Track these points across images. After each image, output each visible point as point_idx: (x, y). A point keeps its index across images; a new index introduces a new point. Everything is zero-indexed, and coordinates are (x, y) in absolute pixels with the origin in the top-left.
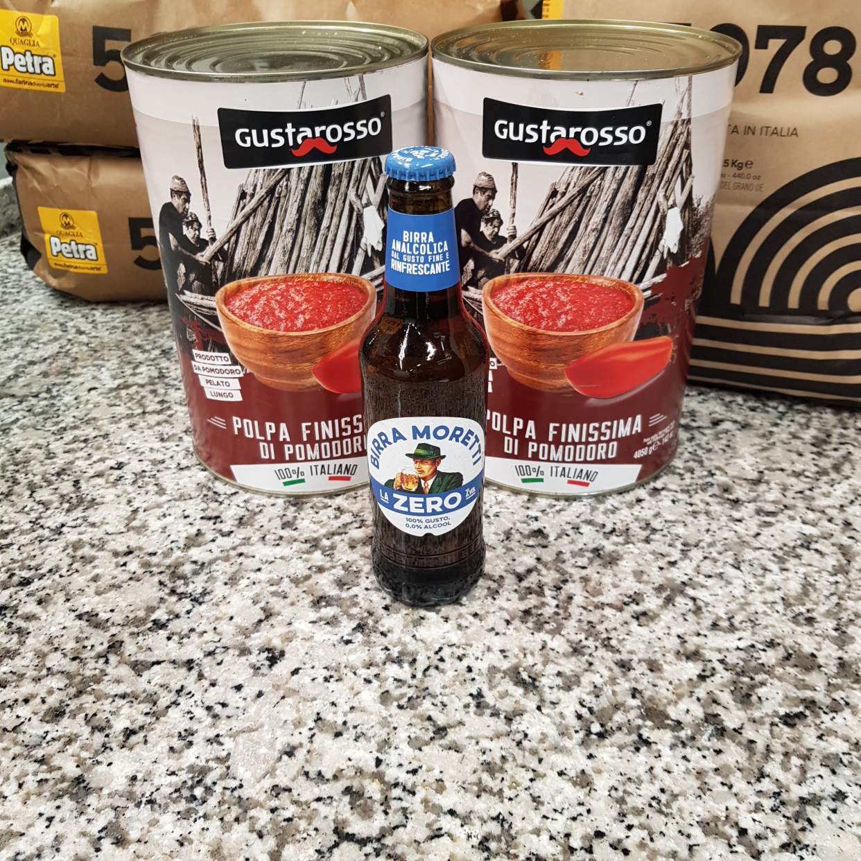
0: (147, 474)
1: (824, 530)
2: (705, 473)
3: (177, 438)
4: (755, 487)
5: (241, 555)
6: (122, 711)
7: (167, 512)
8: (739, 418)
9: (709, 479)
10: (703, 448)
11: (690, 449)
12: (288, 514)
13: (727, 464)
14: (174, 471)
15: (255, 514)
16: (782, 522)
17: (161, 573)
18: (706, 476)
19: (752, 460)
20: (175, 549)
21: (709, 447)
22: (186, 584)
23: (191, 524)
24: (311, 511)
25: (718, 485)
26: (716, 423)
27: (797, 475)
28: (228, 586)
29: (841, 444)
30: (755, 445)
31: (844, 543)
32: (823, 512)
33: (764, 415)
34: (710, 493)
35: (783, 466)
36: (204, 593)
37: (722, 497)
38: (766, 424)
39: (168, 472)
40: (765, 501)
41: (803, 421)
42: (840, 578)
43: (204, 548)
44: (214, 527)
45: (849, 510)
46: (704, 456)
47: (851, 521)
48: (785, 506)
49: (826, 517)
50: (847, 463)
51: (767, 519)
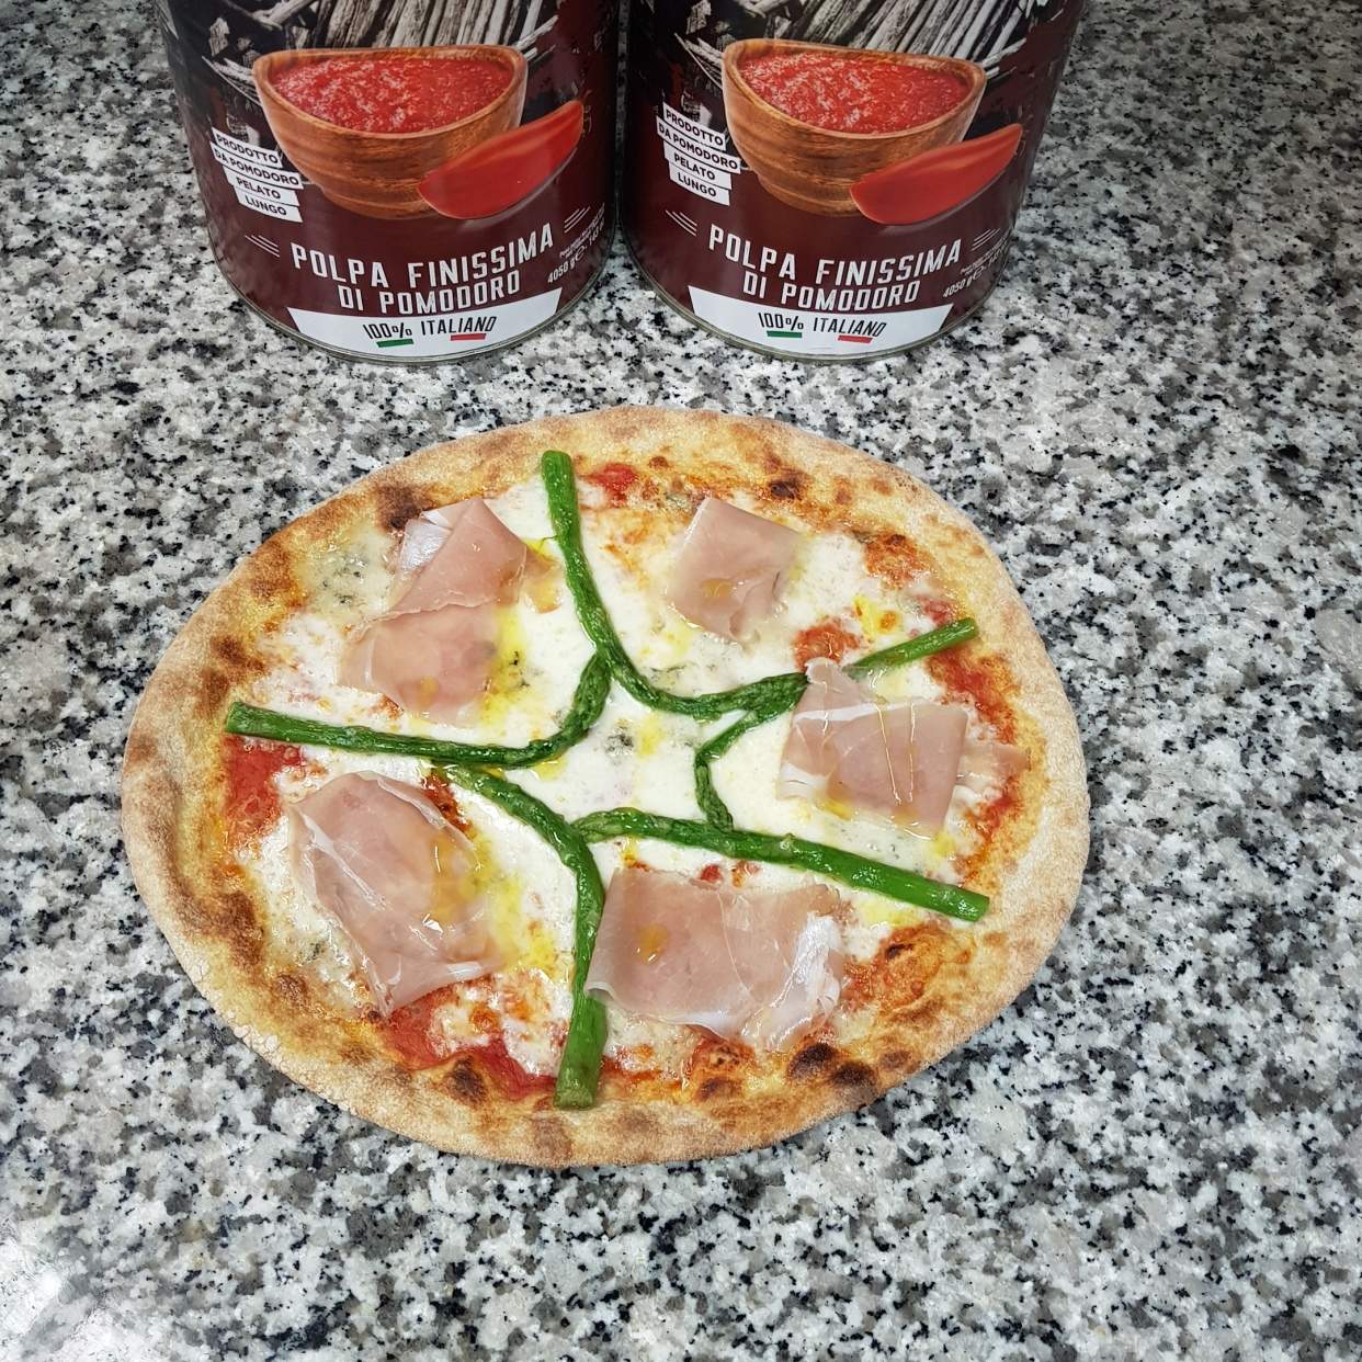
0: (26, 405)
1: (1125, 585)
2: (968, 455)
3: (70, 321)
4: (1040, 490)
5: (197, 595)
6: (32, 883)
7: (68, 496)
8: (1053, 328)
9: (971, 470)
10: (976, 398)
11: (955, 401)
12: (272, 512)
13: (1007, 438)
14: (72, 399)
15: (218, 508)
16: (1064, 567)
17: (69, 625)
18: (968, 463)
19: (1049, 427)
20: (88, 577)
21: (989, 394)
22: (112, 650)
26: (1011, 339)
27: (1115, 465)
29: (1207, 398)
30: (1064, 394)
31: (1149, 614)
32: (1134, 549)
33: (1096, 322)
34: (965, 501)
35: (1100, 444)
36: (142, 671)
37: (984, 512)
38: (1095, 344)
39: (62, 403)
40: (1049, 522)
41: (1158, 339)
42: (1119, 684)
43: (134, 576)
44: (148, 533)
45: (1176, 546)
46: (975, 416)
47: (1171, 570)
48: (1077, 533)
49: (1136, 560)
50: (1204, 443)
51: (1043, 560)
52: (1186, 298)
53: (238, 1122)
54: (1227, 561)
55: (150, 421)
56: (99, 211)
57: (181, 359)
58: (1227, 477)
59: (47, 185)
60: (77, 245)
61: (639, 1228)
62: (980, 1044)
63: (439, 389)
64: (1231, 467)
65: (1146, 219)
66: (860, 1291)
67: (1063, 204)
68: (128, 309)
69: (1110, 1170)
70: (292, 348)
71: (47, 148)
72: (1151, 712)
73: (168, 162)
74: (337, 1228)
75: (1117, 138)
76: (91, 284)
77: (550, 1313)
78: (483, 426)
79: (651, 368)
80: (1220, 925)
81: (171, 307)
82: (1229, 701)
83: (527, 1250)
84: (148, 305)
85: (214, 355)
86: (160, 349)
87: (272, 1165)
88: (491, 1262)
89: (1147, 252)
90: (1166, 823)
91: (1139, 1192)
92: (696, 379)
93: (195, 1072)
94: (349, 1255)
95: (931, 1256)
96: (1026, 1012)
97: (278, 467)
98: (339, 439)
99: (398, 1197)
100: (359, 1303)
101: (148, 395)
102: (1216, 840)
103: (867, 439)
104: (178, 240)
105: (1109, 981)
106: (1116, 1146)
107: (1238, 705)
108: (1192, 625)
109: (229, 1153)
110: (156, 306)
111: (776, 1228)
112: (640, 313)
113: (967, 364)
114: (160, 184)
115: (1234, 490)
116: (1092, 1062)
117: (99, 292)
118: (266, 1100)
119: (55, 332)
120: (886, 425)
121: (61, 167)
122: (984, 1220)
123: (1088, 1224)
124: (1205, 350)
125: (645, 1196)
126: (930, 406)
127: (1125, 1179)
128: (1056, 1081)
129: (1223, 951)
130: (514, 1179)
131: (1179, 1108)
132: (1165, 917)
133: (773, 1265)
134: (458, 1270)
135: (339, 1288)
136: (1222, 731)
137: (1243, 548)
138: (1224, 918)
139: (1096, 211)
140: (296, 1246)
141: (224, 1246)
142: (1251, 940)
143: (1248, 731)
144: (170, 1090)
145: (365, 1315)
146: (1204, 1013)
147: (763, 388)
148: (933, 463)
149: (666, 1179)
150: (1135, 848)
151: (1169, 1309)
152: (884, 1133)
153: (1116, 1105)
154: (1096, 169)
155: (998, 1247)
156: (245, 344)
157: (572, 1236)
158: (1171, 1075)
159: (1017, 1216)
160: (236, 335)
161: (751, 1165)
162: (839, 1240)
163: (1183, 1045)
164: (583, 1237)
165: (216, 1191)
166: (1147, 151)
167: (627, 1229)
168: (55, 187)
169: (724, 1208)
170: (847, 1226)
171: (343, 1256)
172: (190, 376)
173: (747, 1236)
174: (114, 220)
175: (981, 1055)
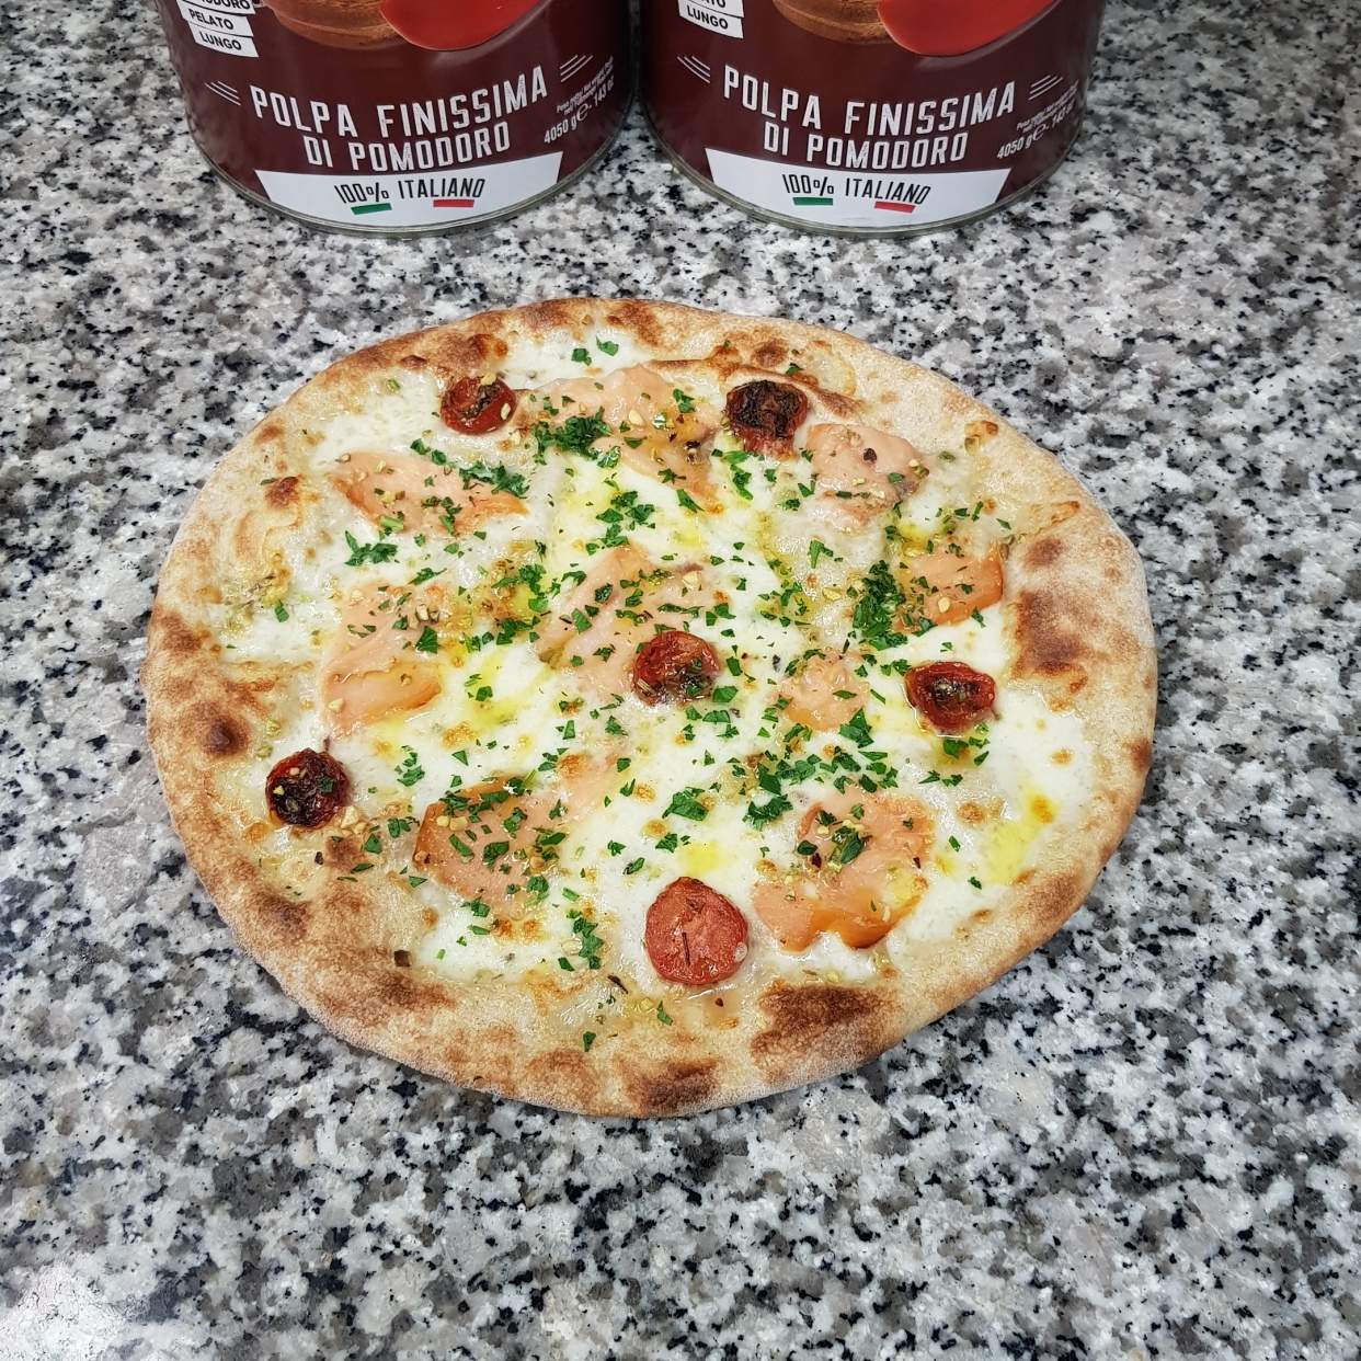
1: (1204, 482)
2: (1023, 338)
3: (26, 191)
4: (1107, 376)
5: (125, 471)
8: (1130, 205)
9: (1025, 354)
10: (1035, 278)
11: (1010, 280)
12: (220, 386)
13: (1070, 320)
14: (17, 269)
15: (160, 381)
16: (1132, 460)
18: (1021, 346)
19: (1120, 309)
20: (8, 451)
21: (1051, 274)
22: (24, 528)
23: (40, 396)
24: (262, 383)
25: (1039, 369)
26: (1080, 216)
27: (1197, 350)
28: (98, 538)
29: (1310, 280)
30: (1141, 273)
31: (1232, 513)
32: (1216, 442)
33: (1180, 199)
34: (1016, 387)
35: (1180, 328)
36: (57, 548)
37: (1037, 398)
38: (1179, 222)
39: (6, 273)
40: (1116, 411)
41: (1254, 217)
42: (1196, 589)
43: (61, 451)
44: (81, 406)
45: (1268, 440)
46: (1033, 296)
47: (1261, 465)
48: (1149, 424)
49: (1220, 454)
50: (1304, 328)
51: (1105, 452)
52: (1288, 175)
53: (100, 1051)
54: (1329, 457)
55: (98, 292)
56: (73, 83)
57: (140, 229)
58: (1332, 365)
59: (21, 57)
60: (44, 116)
61: (565, 1197)
62: (1000, 998)
63: (420, 261)
64: (1337, 354)
65: (1243, 93)
66: (833, 1288)
67: (1147, 77)
68: (90, 179)
69: (1157, 1156)
70: (262, 219)
71: (26, 22)
72: (1230, 622)
73: (152, 35)
74: (201, 1179)
75: (1212, 11)
76: (53, 154)
77: (447, 1295)
78: (466, 301)
79: (661, 243)
80: (1308, 869)
81: (136, 177)
82: (1328, 613)
83: (425, 1217)
84: (111, 175)
85: (177, 225)
86: (119, 219)
87: (133, 1102)
88: (381, 1229)
89: (1243, 126)
90: (1244, 749)
91: (1192, 1185)
92: (711, 255)
93: (58, 991)
94: (212, 1212)
95: (924, 1250)
96: (1060, 963)
97: (232, 340)
98: (304, 312)
99: (277, 1147)
100: (217, 1269)
101: (100, 266)
102: (1306, 770)
103: (905, 319)
104: (152, 111)
105: (1165, 931)
106: (1166, 1127)
107: (1337, 618)
108: (1285, 526)
109: (85, 1085)
110: (120, 177)
111: (733, 1206)
112: (653, 186)
113: (1026, 241)
114: (140, 57)
115: (1340, 379)
116: (1139, 1025)
117: (62, 162)
118: (135, 1026)
119: (9, 202)
120: (928, 304)
121: (39, 40)
122: (995, 1210)
123: (1126, 1221)
124: (1309, 229)
125: (576, 1159)
126: (982, 285)
127: (1176, 1169)
128: (1093, 1045)
129: (1310, 900)
130: (419, 1132)
131: (1247, 1084)
132: (1239, 858)
133: (726, 1251)
134: (340, 1237)
135: (195, 1251)
136: (1317, 646)
137: (1349, 442)
138: (1313, 861)
139: (1185, 84)
140: (150, 1199)
141: (67, 1193)
142: (1346, 888)
143: (1349, 647)
144: (26, 1011)
145: (222, 1284)
146: (1284, 973)
147: (788, 265)
148: (980, 346)
149: (602, 1141)
150: (1204, 776)
151: (1226, 1331)
152: (875, 1098)
153: (1167, 1078)
154: (1186, 42)
155: (1011, 1243)
156: (211, 214)
157: (481, 1204)
158: (1240, 1045)
159: (1036, 1207)
160: (203, 205)
161: (708, 1129)
162: (810, 1224)
163: (1256, 1010)
164: (495, 1205)
165: (65, 1128)
166: (1246, 24)
167: (550, 1199)
168: (29, 61)
169: (670, 1179)
170: (821, 1208)
171: (205, 1213)
172: (147, 246)
173: (697, 1214)
174: (87, 92)
175: (1003, 1011)
